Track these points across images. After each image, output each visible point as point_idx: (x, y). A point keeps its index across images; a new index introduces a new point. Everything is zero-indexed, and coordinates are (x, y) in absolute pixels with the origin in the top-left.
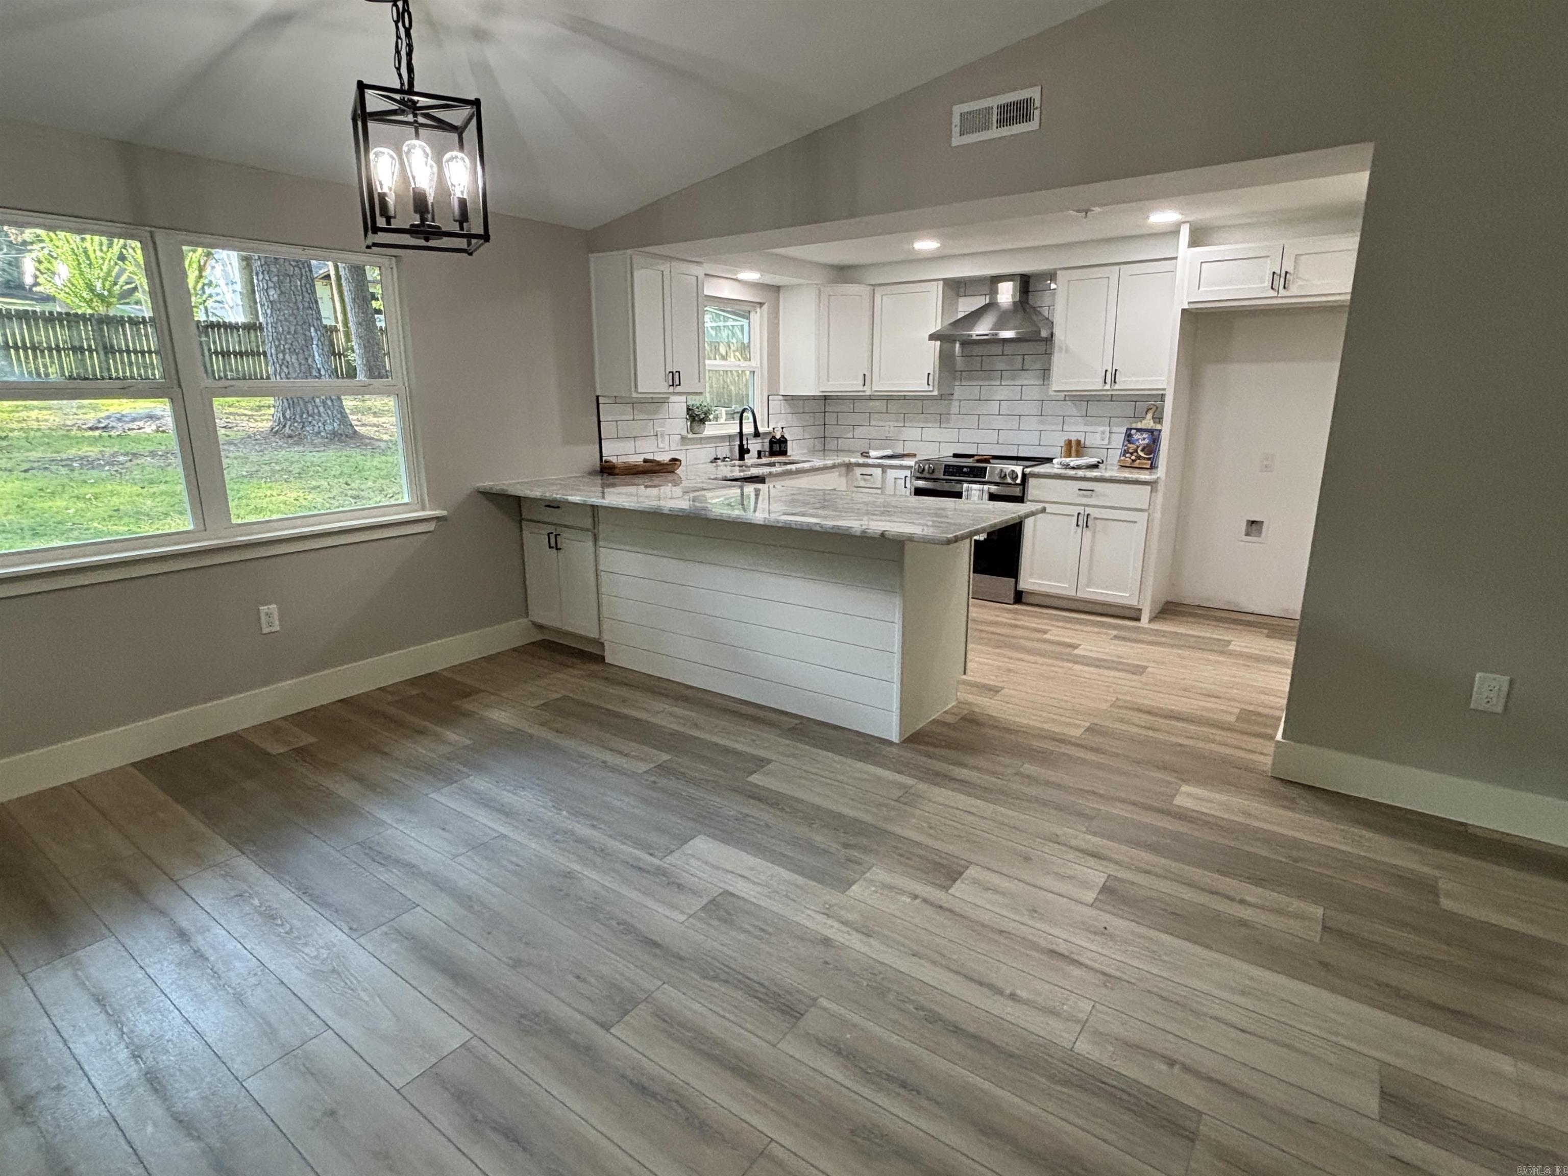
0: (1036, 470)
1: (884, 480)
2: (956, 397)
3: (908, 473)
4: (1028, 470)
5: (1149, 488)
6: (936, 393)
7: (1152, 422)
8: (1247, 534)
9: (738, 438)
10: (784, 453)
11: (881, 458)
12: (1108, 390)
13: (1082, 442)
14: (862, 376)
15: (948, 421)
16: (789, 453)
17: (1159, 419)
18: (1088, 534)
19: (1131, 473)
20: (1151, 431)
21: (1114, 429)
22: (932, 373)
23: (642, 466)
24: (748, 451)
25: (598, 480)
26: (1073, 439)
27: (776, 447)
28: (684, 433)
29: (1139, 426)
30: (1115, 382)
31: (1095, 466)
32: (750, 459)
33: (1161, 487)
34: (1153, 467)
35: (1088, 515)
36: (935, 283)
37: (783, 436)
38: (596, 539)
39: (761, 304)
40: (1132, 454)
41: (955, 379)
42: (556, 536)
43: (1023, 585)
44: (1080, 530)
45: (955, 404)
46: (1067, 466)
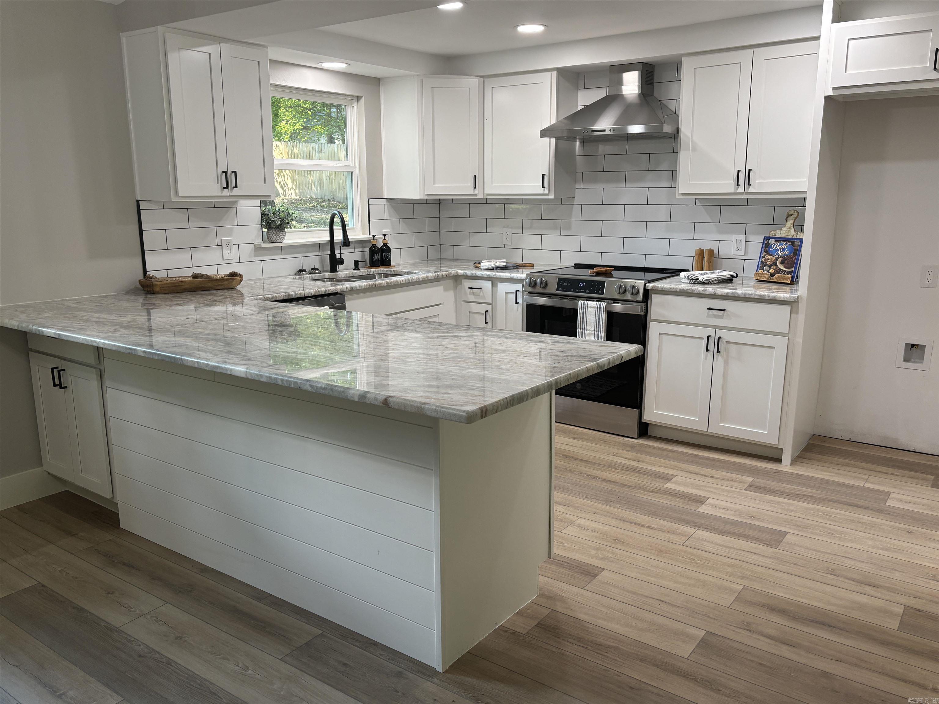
0: (660, 285)
1: (494, 294)
2: (576, 201)
3: (519, 287)
4: (650, 286)
5: (789, 308)
6: (551, 197)
7: (792, 230)
8: (905, 360)
9: (329, 247)
10: (386, 262)
11: (492, 269)
12: (741, 194)
13: (716, 252)
14: (473, 177)
15: (569, 228)
16: (393, 263)
17: (800, 227)
18: (720, 360)
19: (770, 290)
20: (791, 241)
21: (752, 238)
22: (547, 174)
23: (190, 282)
24: (342, 262)
25: (141, 299)
26: (706, 246)
27: (378, 257)
28: (259, 241)
29: (778, 234)
30: (749, 184)
31: (729, 280)
32: (343, 271)
33: (802, 306)
34: (794, 282)
35: (719, 338)
36: (549, 74)
37: (385, 245)
38: (101, 376)
39: (358, 98)
40: (770, 267)
41: (575, 181)
42: (59, 372)
43: (647, 417)
44: (710, 354)
45: (576, 209)
46: (695, 281)
